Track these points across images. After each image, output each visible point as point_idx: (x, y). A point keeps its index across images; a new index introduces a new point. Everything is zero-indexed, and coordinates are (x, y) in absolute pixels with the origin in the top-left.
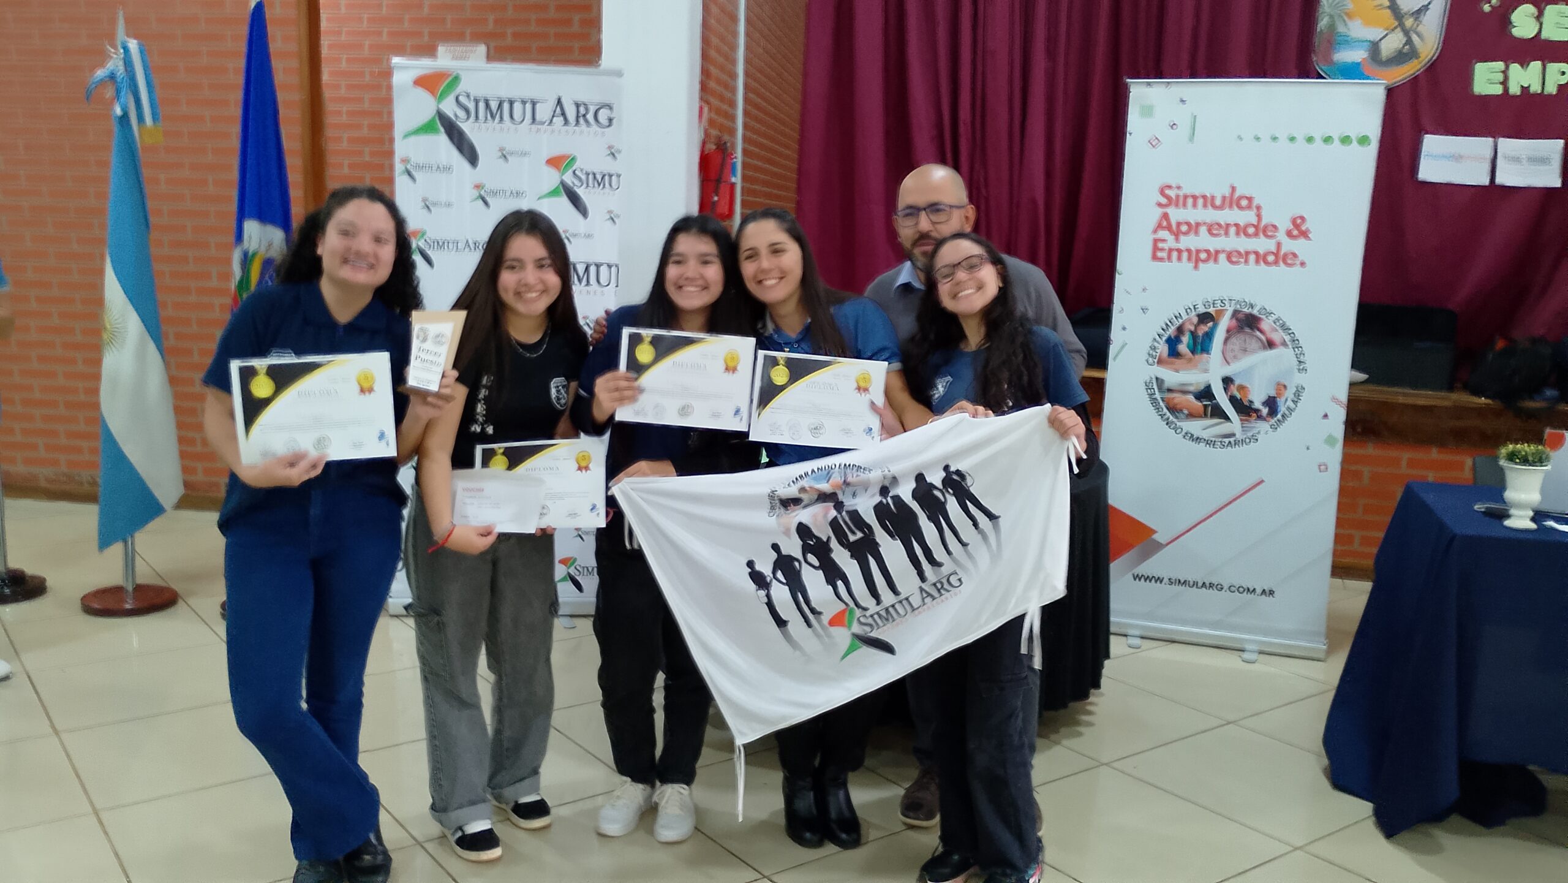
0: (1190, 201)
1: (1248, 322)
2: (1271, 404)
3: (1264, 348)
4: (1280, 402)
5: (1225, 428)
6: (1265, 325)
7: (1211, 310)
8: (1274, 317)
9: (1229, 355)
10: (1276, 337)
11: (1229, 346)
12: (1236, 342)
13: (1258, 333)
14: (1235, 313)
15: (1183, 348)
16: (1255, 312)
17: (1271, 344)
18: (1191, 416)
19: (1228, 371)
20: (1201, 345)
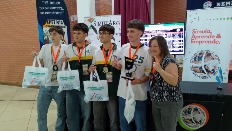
0: (198, 32)
1: (209, 55)
2: (213, 70)
3: (212, 60)
4: (215, 70)
5: (204, 75)
6: (212, 55)
7: (202, 52)
8: (214, 54)
9: (205, 61)
10: (215, 57)
11: (205, 59)
12: (207, 58)
13: (211, 57)
14: (207, 53)
15: (197, 59)
16: (210, 52)
17: (213, 59)
18: (198, 72)
19: (205, 64)
20: (200, 59)
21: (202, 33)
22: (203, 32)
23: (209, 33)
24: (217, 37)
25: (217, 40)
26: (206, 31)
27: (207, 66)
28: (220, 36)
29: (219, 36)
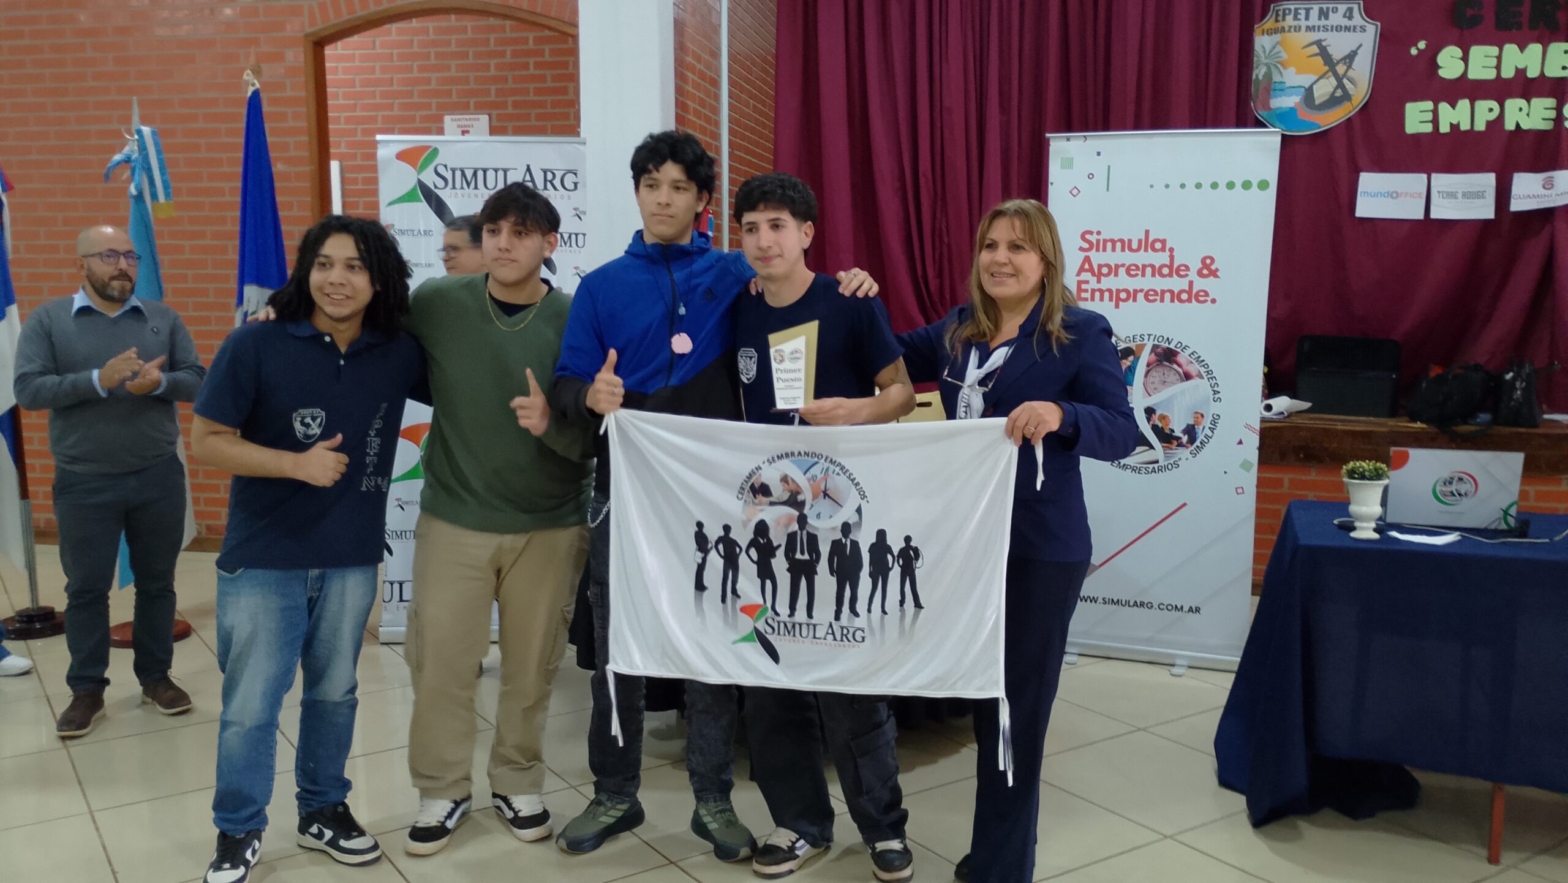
0: (1109, 245)
1: (1166, 356)
2: (1191, 431)
3: (1182, 381)
4: (1199, 429)
5: (1149, 455)
6: (1182, 358)
7: (1133, 345)
8: (1189, 351)
9: (1151, 388)
10: (1193, 369)
11: (1150, 379)
12: (1156, 375)
13: (1175, 366)
14: (1155, 347)
16: (1172, 346)
17: (1187, 377)
19: (1150, 402)
21: (1131, 250)
22: (1135, 246)
23: (1163, 249)
24: (1200, 274)
25: (1200, 284)
26: (1148, 244)
27: (1158, 413)
28: (1213, 267)
29: (1208, 269)
